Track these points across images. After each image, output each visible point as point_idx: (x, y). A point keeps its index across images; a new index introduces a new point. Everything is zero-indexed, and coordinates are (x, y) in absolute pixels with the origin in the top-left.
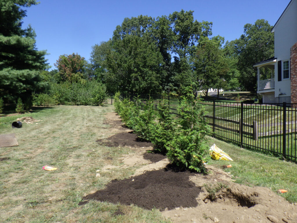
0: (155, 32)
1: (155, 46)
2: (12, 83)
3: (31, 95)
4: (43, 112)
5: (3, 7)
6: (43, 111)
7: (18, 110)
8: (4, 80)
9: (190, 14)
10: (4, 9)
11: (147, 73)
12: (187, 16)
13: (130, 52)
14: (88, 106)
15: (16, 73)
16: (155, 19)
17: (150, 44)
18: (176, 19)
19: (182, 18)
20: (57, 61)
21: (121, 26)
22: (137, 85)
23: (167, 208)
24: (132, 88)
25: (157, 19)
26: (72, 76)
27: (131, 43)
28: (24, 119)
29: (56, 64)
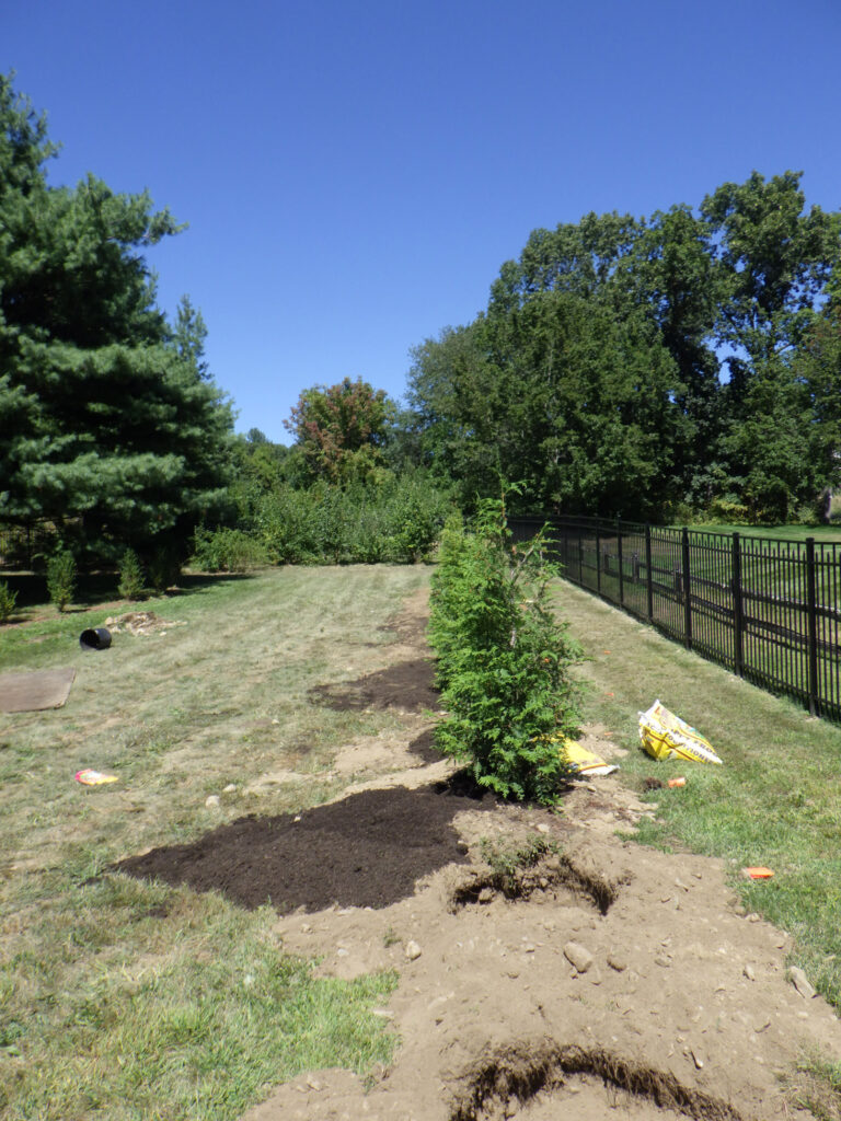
0: (643, 272)
1: (643, 325)
2: (101, 502)
3: (193, 535)
4: (206, 593)
5: (68, 258)
6: (215, 588)
7: (126, 588)
8: (78, 494)
9: (788, 184)
10: (73, 261)
11: (605, 432)
12: (775, 196)
13: (538, 358)
14: (378, 566)
15: (112, 470)
16: (647, 221)
17: (624, 319)
18: (732, 213)
19: (754, 207)
20: (292, 409)
21: (518, 262)
22: (568, 478)
23: (303, 907)
24: (548, 492)
25: (653, 221)
26: (343, 461)
27: (539, 324)
28: (128, 619)
29: (290, 421)
